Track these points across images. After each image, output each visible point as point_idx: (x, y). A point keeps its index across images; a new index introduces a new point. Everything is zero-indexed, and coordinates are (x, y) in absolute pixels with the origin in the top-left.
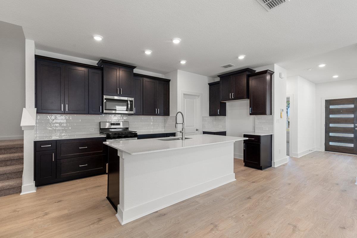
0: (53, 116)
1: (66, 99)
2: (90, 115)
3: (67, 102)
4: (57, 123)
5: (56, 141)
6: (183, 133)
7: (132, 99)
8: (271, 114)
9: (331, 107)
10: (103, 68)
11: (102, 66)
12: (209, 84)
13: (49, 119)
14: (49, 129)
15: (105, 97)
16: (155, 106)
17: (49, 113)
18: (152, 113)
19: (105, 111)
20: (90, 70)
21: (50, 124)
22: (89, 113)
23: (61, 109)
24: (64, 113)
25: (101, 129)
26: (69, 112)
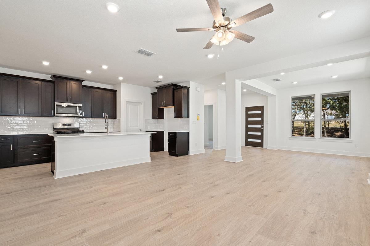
0: (11, 118)
1: (23, 104)
2: (44, 118)
3: (23, 107)
4: (15, 123)
5: (14, 136)
6: (107, 129)
7: (81, 105)
8: (188, 117)
9: (249, 113)
10: (54, 81)
11: (54, 80)
12: (151, 93)
13: (8, 120)
14: (8, 127)
15: (56, 103)
16: (103, 111)
17: (8, 116)
18: (100, 116)
19: (56, 115)
20: (43, 82)
21: (9, 124)
22: (42, 116)
23: (18, 113)
24: (21, 115)
25: (54, 128)
26: (25, 115)
